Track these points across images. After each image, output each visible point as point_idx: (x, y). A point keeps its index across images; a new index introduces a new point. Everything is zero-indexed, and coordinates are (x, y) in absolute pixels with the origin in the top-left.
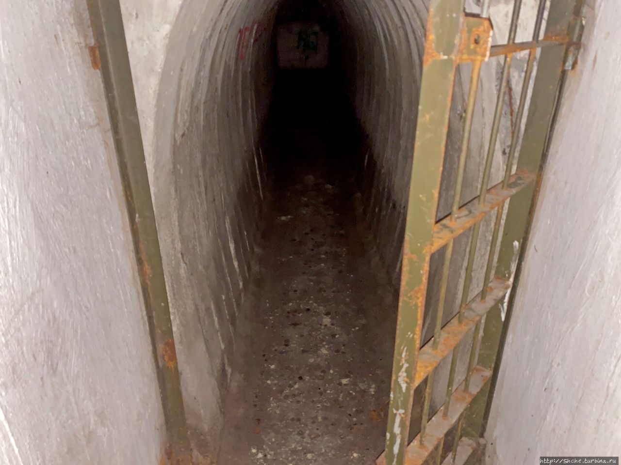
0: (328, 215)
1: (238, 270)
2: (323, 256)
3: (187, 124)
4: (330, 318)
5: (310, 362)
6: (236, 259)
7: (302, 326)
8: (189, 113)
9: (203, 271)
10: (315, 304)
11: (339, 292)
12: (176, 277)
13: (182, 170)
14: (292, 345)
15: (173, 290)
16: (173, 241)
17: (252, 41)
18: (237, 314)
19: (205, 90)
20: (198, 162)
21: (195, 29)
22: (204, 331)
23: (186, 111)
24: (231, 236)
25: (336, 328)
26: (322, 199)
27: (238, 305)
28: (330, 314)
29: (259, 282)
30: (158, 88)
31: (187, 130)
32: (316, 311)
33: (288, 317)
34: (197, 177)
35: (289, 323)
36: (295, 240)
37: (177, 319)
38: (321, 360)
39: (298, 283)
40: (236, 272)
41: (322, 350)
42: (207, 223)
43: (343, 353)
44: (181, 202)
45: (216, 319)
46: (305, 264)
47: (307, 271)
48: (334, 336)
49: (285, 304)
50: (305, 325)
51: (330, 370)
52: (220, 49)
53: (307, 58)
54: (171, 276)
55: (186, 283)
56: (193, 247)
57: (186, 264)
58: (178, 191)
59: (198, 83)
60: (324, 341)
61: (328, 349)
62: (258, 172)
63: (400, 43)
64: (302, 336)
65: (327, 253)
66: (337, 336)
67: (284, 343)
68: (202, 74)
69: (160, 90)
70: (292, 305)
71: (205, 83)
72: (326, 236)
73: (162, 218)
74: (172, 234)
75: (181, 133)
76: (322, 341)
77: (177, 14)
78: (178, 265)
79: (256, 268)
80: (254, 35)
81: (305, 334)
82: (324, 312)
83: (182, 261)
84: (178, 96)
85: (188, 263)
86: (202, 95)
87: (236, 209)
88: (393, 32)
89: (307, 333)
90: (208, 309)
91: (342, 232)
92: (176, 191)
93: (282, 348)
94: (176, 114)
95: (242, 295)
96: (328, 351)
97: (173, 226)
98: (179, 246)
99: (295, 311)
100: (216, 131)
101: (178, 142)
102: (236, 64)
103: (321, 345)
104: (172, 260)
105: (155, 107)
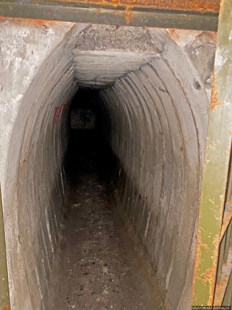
0: (101, 202)
1: (51, 241)
2: (100, 227)
3: (27, 155)
4: (108, 268)
5: (97, 301)
6: (50, 234)
7: (90, 275)
8: (29, 148)
9: (31, 246)
10: (97, 259)
11: (111, 250)
12: (14, 255)
13: (22, 182)
14: (85, 289)
15: (12, 265)
16: (13, 230)
17: (61, 114)
18: (50, 271)
19: (38, 136)
20: (31, 177)
21: (36, 100)
22: (30, 289)
23: (27, 147)
24: (48, 219)
25: (111, 275)
26: (96, 194)
27: (51, 263)
28: (107, 265)
29: (63, 246)
30: (11, 132)
31: (27, 158)
32: (99, 264)
33: (81, 269)
34: (31, 185)
35: (83, 273)
36: (83, 218)
37: (13, 287)
38: (104, 299)
39: (86, 246)
40: (50, 242)
41: (104, 291)
42: (35, 213)
43: (118, 292)
44: (20, 202)
45: (38, 278)
46: (90, 233)
47: (91, 238)
48: (111, 280)
49: (79, 260)
50: (92, 274)
51: (110, 306)
52: (47, 115)
53: (85, 124)
54: (11, 255)
55: (20, 258)
56: (26, 232)
57: (21, 243)
58: (19, 196)
59: (34, 132)
60: (105, 285)
61: (108, 290)
62: (62, 180)
63: (139, 114)
64: (91, 282)
65: (102, 225)
66: (113, 280)
67: (80, 288)
68: (37, 127)
69: (13, 133)
70: (84, 261)
71: (38, 132)
72: (101, 215)
73: (7, 215)
74: (14, 224)
75: (23, 159)
76: (104, 284)
77: (27, 88)
78: (16, 246)
79: (61, 237)
80: (62, 112)
81: (93, 280)
82: (103, 264)
83: (18, 242)
84: (24, 138)
85: (22, 243)
86: (36, 139)
87: (50, 203)
88: (135, 110)
89: (94, 280)
90: (33, 272)
91: (109, 212)
92: (18, 196)
93: (78, 292)
94: (21, 148)
95: (53, 256)
96: (108, 291)
97: (14, 219)
98: (17, 232)
99: (86, 265)
100: (42, 159)
101: (21, 165)
102: (53, 125)
103: (104, 288)
104: (12, 243)
105: (9, 143)
